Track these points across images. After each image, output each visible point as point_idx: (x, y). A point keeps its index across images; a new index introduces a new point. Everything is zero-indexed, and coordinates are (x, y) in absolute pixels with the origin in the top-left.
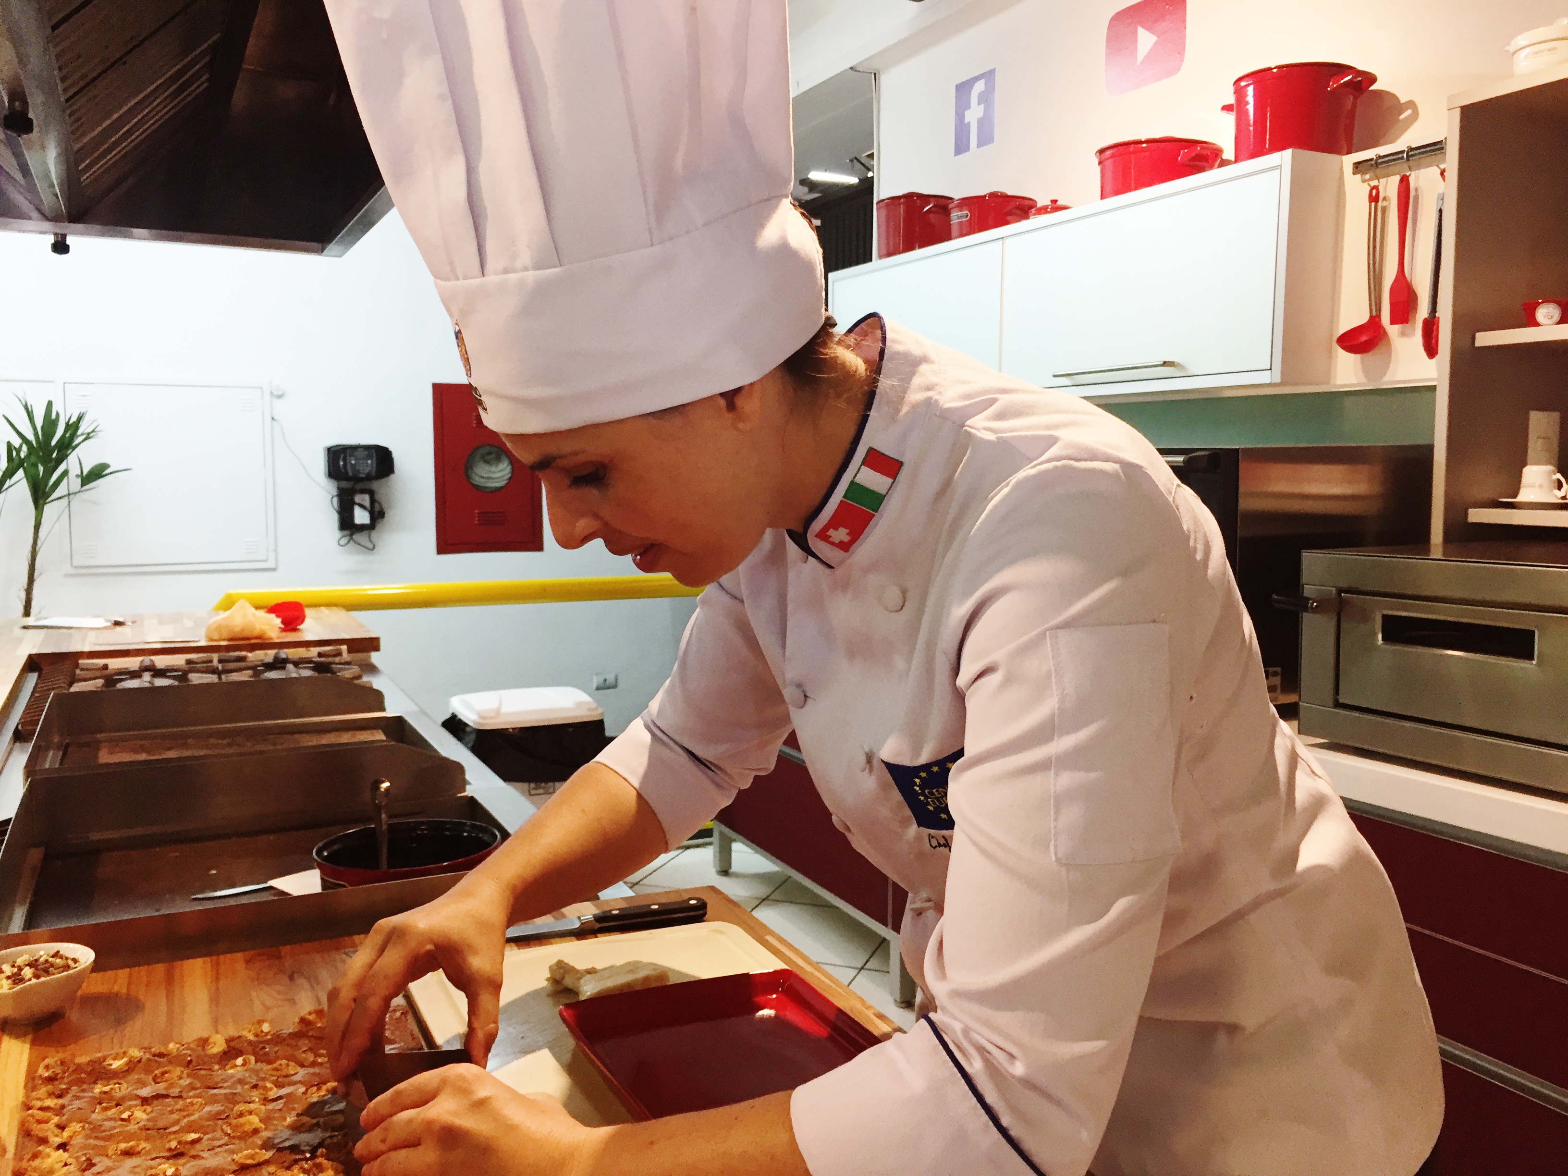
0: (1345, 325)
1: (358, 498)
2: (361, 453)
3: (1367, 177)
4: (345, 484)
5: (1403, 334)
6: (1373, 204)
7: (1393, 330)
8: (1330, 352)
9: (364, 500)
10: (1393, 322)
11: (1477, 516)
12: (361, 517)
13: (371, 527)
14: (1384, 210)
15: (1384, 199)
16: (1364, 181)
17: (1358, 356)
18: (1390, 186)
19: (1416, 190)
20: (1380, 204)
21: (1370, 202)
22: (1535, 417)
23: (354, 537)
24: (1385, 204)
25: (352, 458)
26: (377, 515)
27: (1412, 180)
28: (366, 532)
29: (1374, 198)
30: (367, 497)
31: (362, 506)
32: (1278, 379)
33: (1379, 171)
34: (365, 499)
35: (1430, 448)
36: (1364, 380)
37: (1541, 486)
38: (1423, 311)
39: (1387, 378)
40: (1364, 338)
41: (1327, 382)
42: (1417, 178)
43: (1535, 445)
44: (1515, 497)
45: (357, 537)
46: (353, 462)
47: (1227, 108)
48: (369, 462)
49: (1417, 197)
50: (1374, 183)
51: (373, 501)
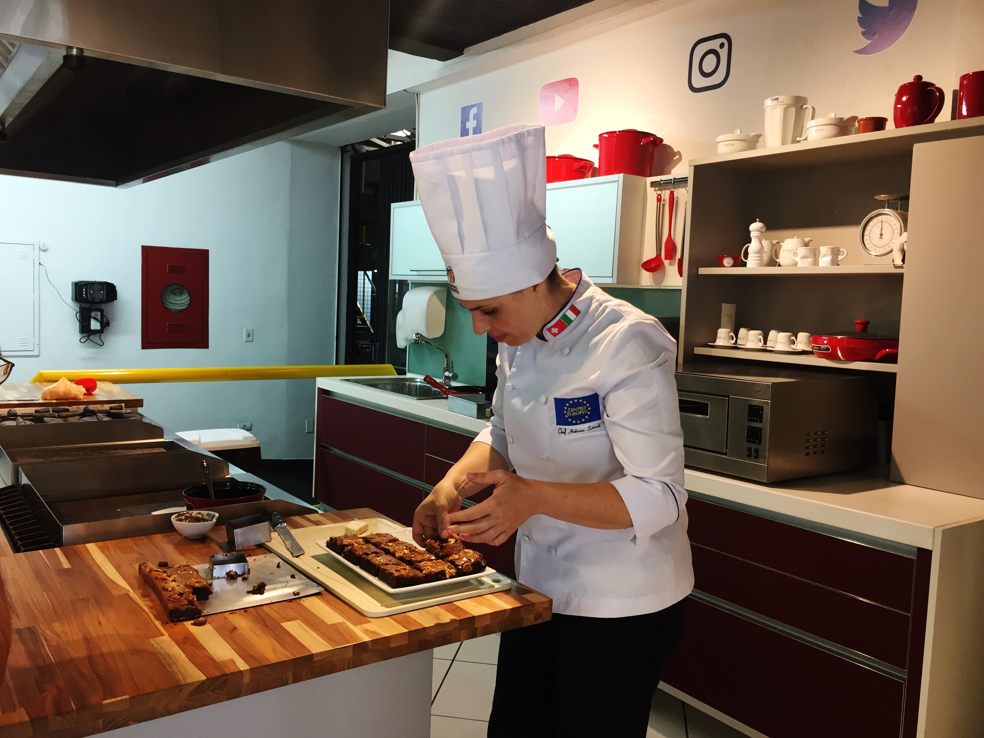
0: (645, 259)
1: (93, 314)
2: (97, 287)
3: (657, 189)
4: (84, 305)
5: (670, 264)
6: (659, 203)
7: (666, 262)
8: (639, 272)
9: (97, 315)
10: (666, 259)
11: (699, 351)
12: (95, 325)
13: (101, 332)
14: (664, 205)
15: (664, 200)
16: (655, 191)
17: (651, 273)
18: (666, 195)
19: (677, 198)
20: (662, 203)
21: (657, 202)
22: (724, 305)
23: (91, 337)
24: (664, 202)
25: (91, 290)
26: (105, 324)
27: (675, 193)
28: (98, 335)
29: (659, 200)
30: (99, 313)
31: (96, 319)
32: (615, 282)
33: (661, 188)
35: (679, 319)
36: (653, 284)
37: (725, 338)
38: (678, 256)
39: (663, 284)
40: (654, 265)
41: (638, 284)
42: (677, 193)
43: (724, 319)
44: (714, 342)
45: (92, 337)
46: (91, 292)
47: (596, 146)
48: (102, 292)
49: (677, 201)
50: (659, 192)
51: (102, 316)
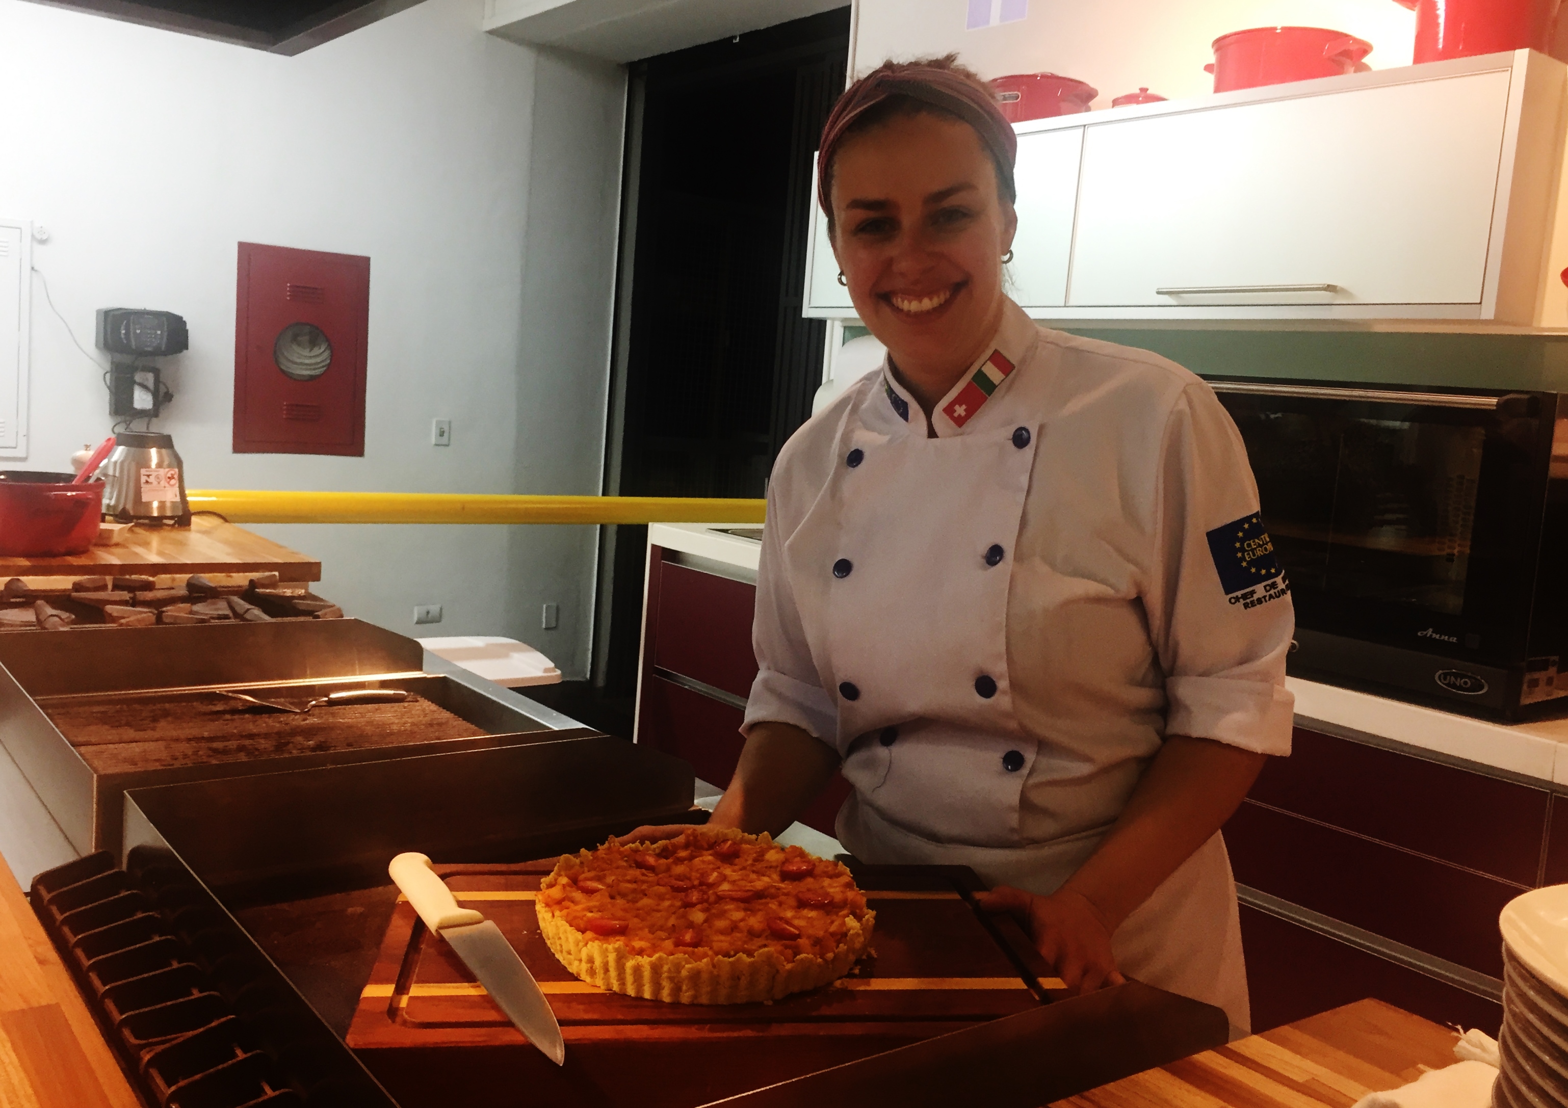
1: (138, 377)
2: (149, 321)
4: (123, 359)
9: (147, 379)
12: (142, 400)
13: (155, 413)
25: (137, 327)
26: (163, 398)
28: (150, 419)
30: (150, 377)
31: (144, 387)
34: (150, 378)
46: (138, 331)
48: (159, 332)
51: (157, 381)
